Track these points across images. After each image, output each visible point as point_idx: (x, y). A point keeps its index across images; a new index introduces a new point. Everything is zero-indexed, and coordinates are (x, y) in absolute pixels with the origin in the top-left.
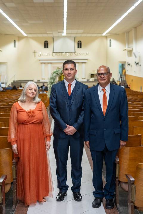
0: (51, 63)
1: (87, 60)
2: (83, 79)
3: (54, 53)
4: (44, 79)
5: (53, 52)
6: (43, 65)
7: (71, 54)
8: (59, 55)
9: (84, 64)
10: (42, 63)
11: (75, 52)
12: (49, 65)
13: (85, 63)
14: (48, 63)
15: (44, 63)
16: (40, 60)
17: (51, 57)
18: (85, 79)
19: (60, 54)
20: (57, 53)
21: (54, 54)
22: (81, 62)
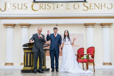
0: (29, 25)
2: (104, 64)
3: (36, 4)
4: (12, 64)
6: (10, 30)
8: (47, 7)
10: (7, 25)
11: (85, 1)
13: (109, 25)
14: (22, 25)
15: (14, 25)
16: (1, 18)
18: (110, 64)
20: (44, 4)
21: (36, 6)
22: (100, 24)
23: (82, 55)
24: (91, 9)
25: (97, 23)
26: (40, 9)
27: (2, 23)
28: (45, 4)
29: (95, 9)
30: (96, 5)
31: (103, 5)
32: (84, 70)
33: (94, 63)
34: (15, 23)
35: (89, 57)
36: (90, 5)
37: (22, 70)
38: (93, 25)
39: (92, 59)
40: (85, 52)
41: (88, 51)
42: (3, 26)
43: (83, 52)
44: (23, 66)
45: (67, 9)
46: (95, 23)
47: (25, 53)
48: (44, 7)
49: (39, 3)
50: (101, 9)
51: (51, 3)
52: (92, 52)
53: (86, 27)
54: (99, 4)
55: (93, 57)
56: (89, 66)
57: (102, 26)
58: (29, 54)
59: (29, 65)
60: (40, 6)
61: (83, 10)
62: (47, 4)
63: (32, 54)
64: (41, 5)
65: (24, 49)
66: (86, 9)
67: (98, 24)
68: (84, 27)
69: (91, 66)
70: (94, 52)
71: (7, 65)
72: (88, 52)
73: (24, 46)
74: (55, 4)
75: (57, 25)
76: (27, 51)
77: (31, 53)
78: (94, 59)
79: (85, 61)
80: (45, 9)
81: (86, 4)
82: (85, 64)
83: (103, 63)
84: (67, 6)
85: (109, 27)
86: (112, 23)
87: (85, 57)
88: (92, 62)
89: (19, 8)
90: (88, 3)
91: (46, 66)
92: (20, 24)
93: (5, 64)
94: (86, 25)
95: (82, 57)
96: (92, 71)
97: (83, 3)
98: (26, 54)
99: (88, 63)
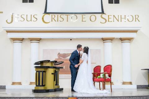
0: (39, 40)
1: (136, 31)
2: (124, 83)
3: (47, 15)
4: (20, 83)
5: (46, 12)
6: (18, 45)
7: (93, 17)
8: (60, 19)
9: (126, 44)
10: (14, 40)
11: (103, 12)
12: (34, 45)
13: (130, 39)
14: (31, 40)
15: (22, 40)
16: (8, 32)
17: (39, 25)
18: (131, 83)
19: (64, 16)
20: (56, 15)
21: (48, 18)
22: (120, 39)
23: (98, 73)
24: (109, 21)
25: (116, 37)
26: (52, 21)
27: (8, 37)
28: (58, 16)
29: (114, 21)
30: (115, 17)
31: (123, 17)
32: (100, 90)
33: (111, 82)
34: (23, 37)
35: (106, 76)
36: (109, 17)
37: (34, 90)
38: (112, 40)
39: (110, 78)
40: (102, 71)
41: (105, 69)
42: (9, 41)
43: (100, 71)
44: (35, 86)
45: (82, 21)
46: (114, 38)
47: (37, 71)
48: (56, 19)
49: (51, 15)
50: (121, 21)
51: (64, 15)
52: (109, 70)
53: (104, 42)
54: (118, 16)
55: (110, 76)
56: (105, 85)
57: (122, 41)
58: (41, 73)
59: (41, 84)
60: (52, 18)
61: (101, 23)
62: (59, 15)
63: (44, 73)
64: (53, 16)
65: (36, 67)
66: (104, 21)
67: (117, 39)
68: (102, 42)
69: (108, 86)
70: (111, 71)
71: (14, 85)
72: (105, 71)
73: (36, 64)
74: (68, 16)
75: (71, 40)
76: (40, 70)
77: (44, 71)
78: (111, 79)
79: (102, 80)
80: (58, 21)
81: (103, 15)
82: (101, 83)
83: (122, 82)
84: (83, 18)
85: (130, 42)
86: (132, 38)
87: (101, 76)
88: (109, 81)
89: (28, 20)
90: (106, 14)
91: (59, 85)
92: (29, 38)
93: (12, 83)
94: (104, 40)
95: (98, 76)
96: (108, 91)
97: (101, 14)
98: (38, 73)
99: (105, 83)
